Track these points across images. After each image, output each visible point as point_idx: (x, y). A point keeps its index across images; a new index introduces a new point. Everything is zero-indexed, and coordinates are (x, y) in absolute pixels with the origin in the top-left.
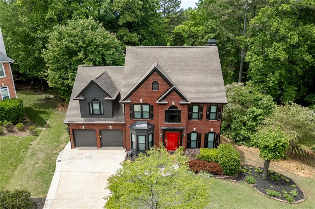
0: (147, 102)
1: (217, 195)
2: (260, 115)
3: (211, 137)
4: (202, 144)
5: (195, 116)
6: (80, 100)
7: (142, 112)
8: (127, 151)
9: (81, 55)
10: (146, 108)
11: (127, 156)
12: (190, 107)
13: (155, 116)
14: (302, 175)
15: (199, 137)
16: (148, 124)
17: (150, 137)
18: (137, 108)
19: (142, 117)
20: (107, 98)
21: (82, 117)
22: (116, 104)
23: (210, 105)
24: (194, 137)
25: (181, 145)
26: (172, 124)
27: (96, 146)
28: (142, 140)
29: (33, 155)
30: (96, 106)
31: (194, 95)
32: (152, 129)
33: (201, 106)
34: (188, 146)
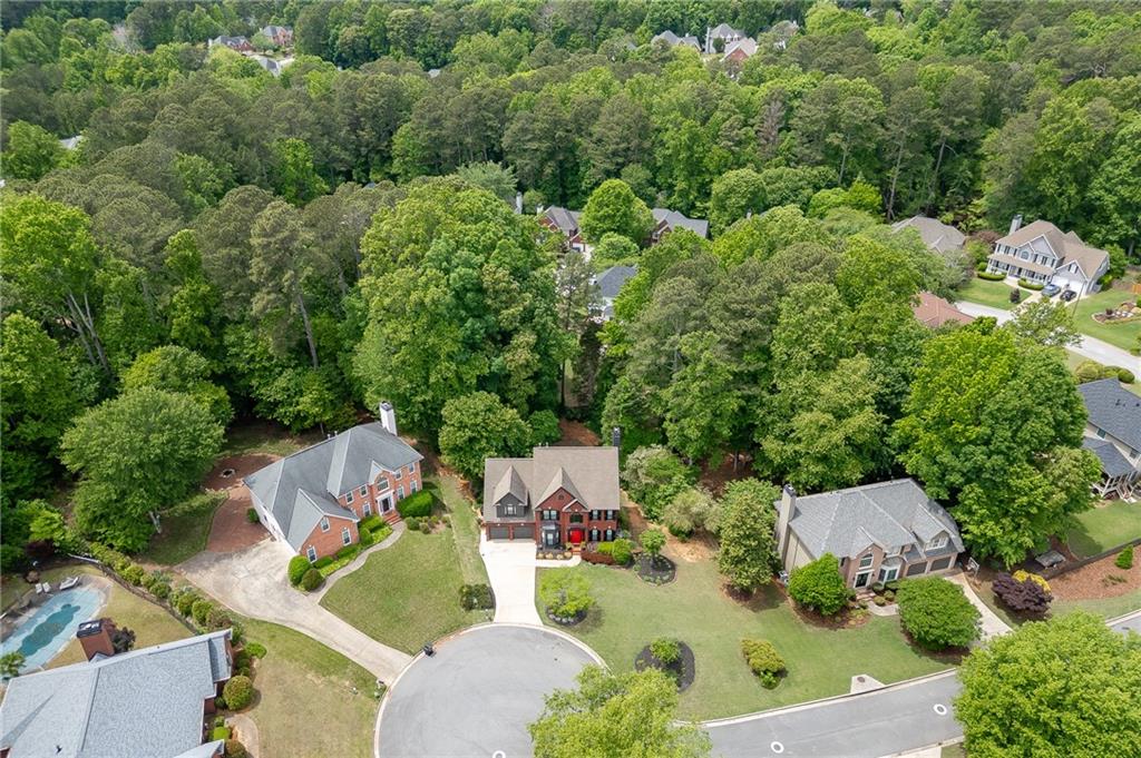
0: (554, 509)
2: (669, 495)
3: (609, 533)
4: (602, 538)
5: (595, 517)
6: (497, 507)
7: (550, 516)
8: (538, 544)
9: (484, 443)
10: (554, 513)
11: (538, 549)
12: (591, 513)
13: (561, 519)
14: (688, 560)
15: (599, 532)
16: (556, 524)
17: (557, 534)
18: (546, 513)
19: (550, 520)
20: (520, 504)
21: (498, 517)
22: (527, 509)
23: (606, 512)
24: (595, 533)
25: (584, 540)
26: (575, 524)
27: (509, 537)
28: (550, 537)
29: (463, 551)
30: (510, 509)
31: (593, 503)
32: (559, 529)
33: (599, 512)
34: (590, 539)
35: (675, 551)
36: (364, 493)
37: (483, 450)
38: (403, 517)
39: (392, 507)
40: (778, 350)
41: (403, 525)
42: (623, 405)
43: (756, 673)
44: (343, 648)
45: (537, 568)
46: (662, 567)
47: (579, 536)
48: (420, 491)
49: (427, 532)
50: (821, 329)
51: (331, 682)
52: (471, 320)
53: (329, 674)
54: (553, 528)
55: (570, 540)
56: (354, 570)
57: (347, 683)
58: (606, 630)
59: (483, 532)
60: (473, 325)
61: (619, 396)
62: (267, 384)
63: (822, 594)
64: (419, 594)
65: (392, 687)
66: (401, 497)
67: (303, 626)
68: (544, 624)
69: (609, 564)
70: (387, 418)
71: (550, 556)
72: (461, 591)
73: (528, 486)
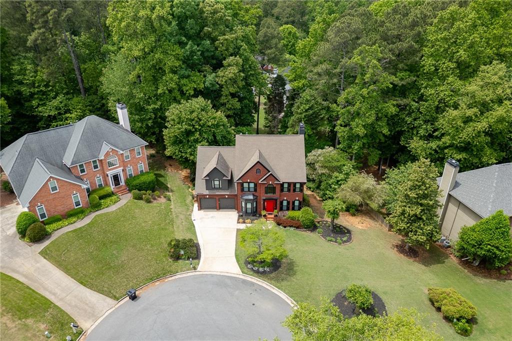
0: (252, 181)
1: (296, 240)
2: (341, 180)
3: (297, 203)
4: (291, 208)
5: (286, 190)
6: (206, 180)
7: (249, 187)
8: (238, 213)
9: (197, 135)
10: (252, 185)
11: (239, 216)
12: (282, 185)
13: (258, 190)
14: (359, 227)
15: (288, 203)
16: (253, 195)
17: (255, 203)
18: (246, 185)
19: (249, 191)
20: (225, 178)
21: (207, 190)
22: (231, 182)
23: (295, 184)
24: (285, 203)
25: (276, 209)
26: (270, 195)
27: (216, 208)
28: (249, 206)
29: (177, 216)
30: (217, 183)
31: (284, 176)
32: (256, 199)
33: (289, 184)
34: (281, 209)
35: (348, 221)
36: (96, 167)
37: (197, 141)
38: (130, 191)
39: (123, 183)
40: (428, 63)
41: (129, 196)
42: (304, 114)
43: (448, 319)
44: (50, 292)
45: (238, 230)
46: (340, 232)
47: (272, 205)
48: (147, 173)
49: (148, 201)
50: (465, 40)
51: (26, 325)
52: (190, 42)
53: (26, 317)
54: (251, 197)
55: (264, 209)
56: (79, 227)
57: (42, 327)
58: (297, 279)
59: (196, 205)
60: (192, 47)
61: (302, 107)
62: (44, 105)
63: (497, 248)
64: (133, 246)
65: (89, 331)
66: (130, 175)
67: (18, 272)
68: (243, 272)
69: (297, 228)
70: (122, 114)
71: (249, 221)
72: (170, 244)
73: (231, 166)
